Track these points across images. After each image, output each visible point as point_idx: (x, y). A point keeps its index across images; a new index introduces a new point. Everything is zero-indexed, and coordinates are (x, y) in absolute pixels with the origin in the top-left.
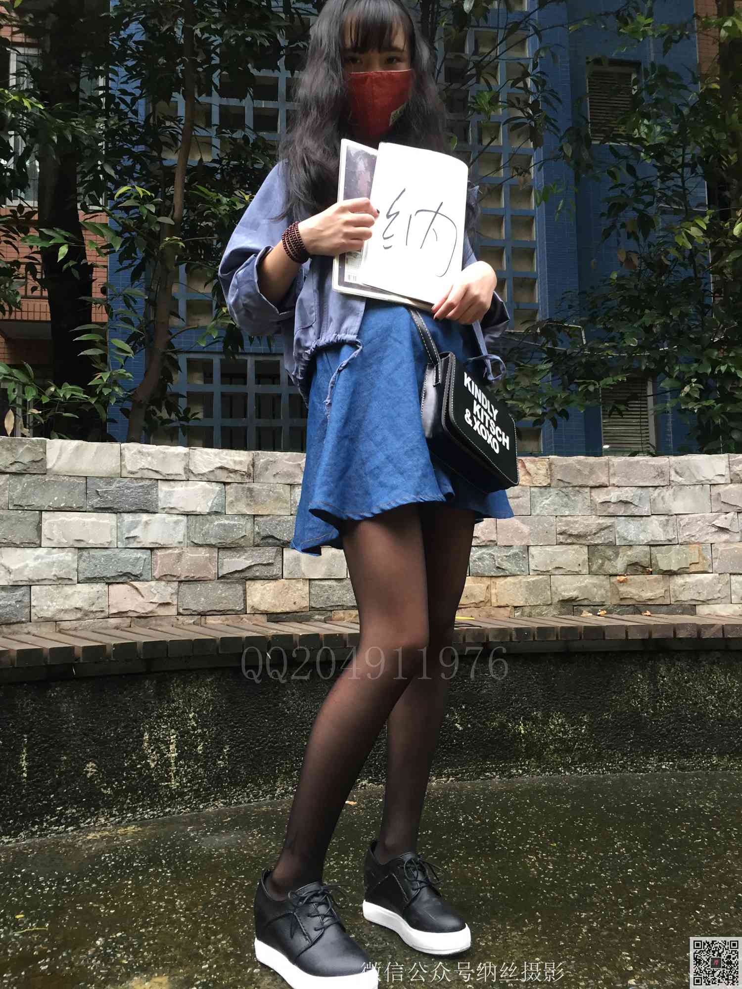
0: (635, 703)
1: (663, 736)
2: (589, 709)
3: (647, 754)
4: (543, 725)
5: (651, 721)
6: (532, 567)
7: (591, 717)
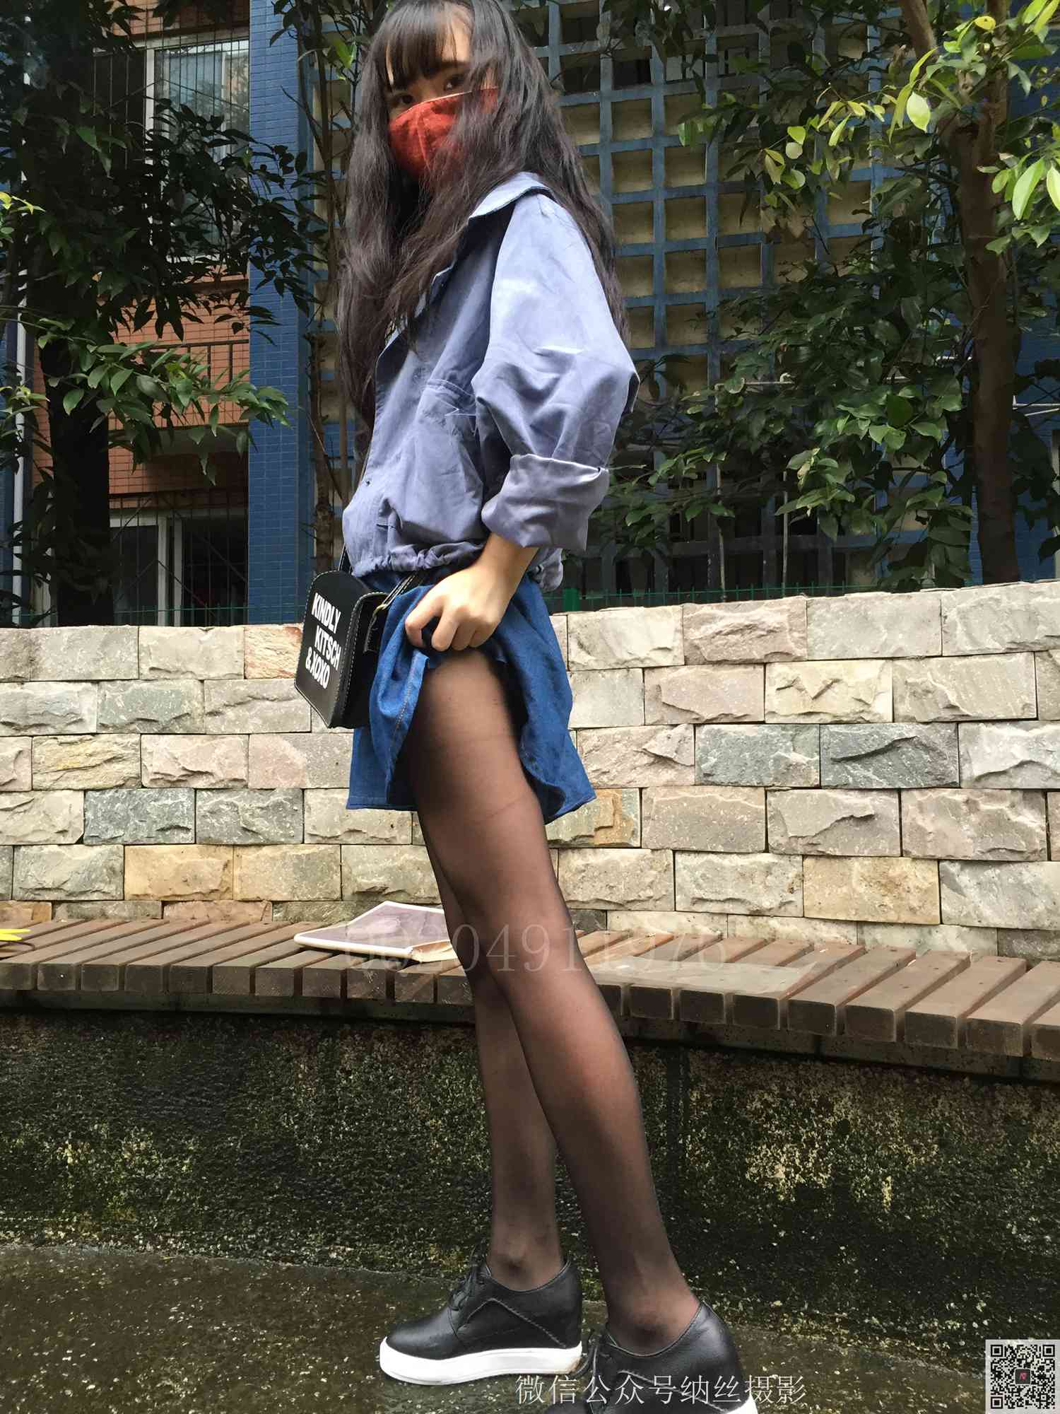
0: (288, 1122)
1: (336, 1191)
2: (200, 1126)
3: (304, 1224)
4: (111, 1149)
5: (315, 1162)
6: (309, 829)
7: (202, 1144)
